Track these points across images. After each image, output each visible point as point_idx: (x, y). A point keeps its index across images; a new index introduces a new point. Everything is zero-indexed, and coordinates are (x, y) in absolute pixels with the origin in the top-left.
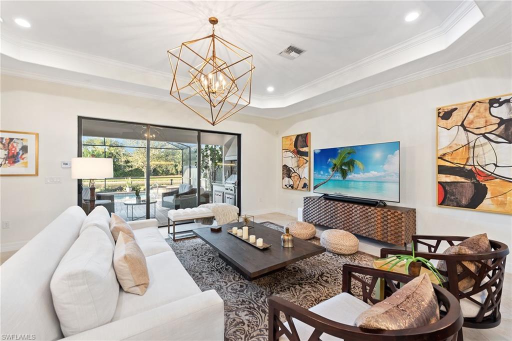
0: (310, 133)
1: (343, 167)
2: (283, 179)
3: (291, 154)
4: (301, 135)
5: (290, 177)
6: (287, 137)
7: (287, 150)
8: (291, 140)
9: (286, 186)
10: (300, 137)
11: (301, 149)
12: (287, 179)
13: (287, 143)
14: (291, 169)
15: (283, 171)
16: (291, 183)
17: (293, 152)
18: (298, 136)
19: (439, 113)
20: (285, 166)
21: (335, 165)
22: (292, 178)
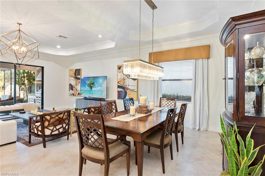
0: (81, 69)
1: (91, 85)
2: (69, 91)
3: (73, 78)
4: (77, 69)
5: (72, 90)
6: (71, 70)
7: (71, 76)
8: (73, 71)
9: (71, 94)
10: (77, 70)
11: (77, 76)
12: (71, 91)
13: (71, 73)
14: (73, 86)
15: (69, 87)
16: (73, 93)
17: (74, 77)
18: (76, 70)
19: (118, 67)
20: (70, 85)
21: (88, 84)
22: (73, 90)
